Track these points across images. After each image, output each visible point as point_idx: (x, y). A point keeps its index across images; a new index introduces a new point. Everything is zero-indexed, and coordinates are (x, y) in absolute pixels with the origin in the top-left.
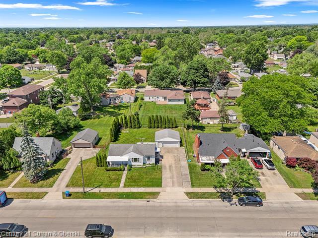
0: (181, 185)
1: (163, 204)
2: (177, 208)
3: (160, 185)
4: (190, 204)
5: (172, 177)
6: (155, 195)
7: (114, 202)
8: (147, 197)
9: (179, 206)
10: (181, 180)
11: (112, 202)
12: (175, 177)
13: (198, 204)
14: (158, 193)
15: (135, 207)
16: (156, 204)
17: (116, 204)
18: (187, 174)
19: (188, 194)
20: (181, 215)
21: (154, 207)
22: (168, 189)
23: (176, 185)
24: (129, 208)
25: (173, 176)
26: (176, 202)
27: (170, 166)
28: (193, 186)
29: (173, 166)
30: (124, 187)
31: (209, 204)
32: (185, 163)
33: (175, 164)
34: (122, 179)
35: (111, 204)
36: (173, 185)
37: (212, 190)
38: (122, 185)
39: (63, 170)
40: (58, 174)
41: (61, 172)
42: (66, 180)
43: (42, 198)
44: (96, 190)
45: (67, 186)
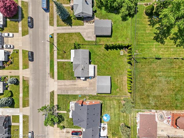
0: (59, 89)
1: (47, 80)
2: (44, 87)
3: (58, 79)
4: (47, 92)
5: (65, 85)
6: (53, 76)
8: (51, 73)
9: (46, 87)
10: (63, 90)
12: (66, 87)
13: (47, 96)
14: (54, 78)
15: (45, 68)
16: (47, 78)
18: (67, 93)
19: (53, 92)
20: (40, 88)
21: (45, 76)
22: (56, 83)
23: (59, 87)
24: (44, 66)
25: (67, 86)
26: (48, 86)
27: (75, 85)
28: (58, 95)
29: (76, 86)
30: (58, 62)
31: (47, 100)
32: (78, 93)
33: (78, 87)
34: (63, 60)
35: (47, 57)
36: (58, 85)
37: (56, 103)
38: (59, 60)
39: (71, 26)
40: (67, 25)
41: (69, 26)
42: (62, 31)
43: (50, 25)
44: (55, 49)
45: (58, 34)
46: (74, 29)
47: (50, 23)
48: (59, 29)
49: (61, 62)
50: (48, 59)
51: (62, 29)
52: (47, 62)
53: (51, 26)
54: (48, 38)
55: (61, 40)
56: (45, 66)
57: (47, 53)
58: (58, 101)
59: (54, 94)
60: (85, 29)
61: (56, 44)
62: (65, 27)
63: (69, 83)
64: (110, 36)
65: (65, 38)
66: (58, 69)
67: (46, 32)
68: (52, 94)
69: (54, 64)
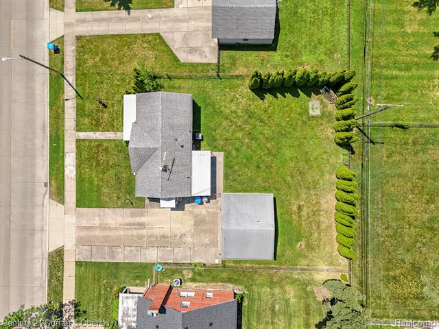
0: (80, 242)
1: (38, 210)
2: (28, 233)
3: (80, 203)
4: (38, 253)
5: (104, 227)
6: (58, 194)
8: (53, 183)
9: (33, 235)
10: (98, 244)
12: (107, 233)
13: (38, 266)
14: (62, 201)
15: (33, 165)
16: (39, 199)
17: (39, 133)
18: (113, 257)
19: (59, 253)
20: (14, 236)
21: (33, 194)
22: (71, 219)
23: (83, 234)
24: (30, 155)
25: (110, 229)
26: (42, 230)
27: (142, 226)
28: (79, 264)
29: (144, 232)
30: (78, 141)
31: (37, 283)
32: (152, 255)
33: (151, 236)
34: (98, 133)
35: (39, 123)
36: (80, 228)
37: (69, 294)
38: (82, 135)
39: (128, 9)
40: (113, 5)
41: (119, 9)
43: (51, 7)
44: (69, 92)
45: (79, 38)
46: (137, 19)
47: (50, 1)
48: (84, 21)
49: (90, 141)
50: (44, 129)
51: (96, 20)
52: (38, 142)
53: (54, 12)
54: (43, 55)
55: (90, 63)
56: (33, 157)
57: (38, 109)
58: (79, 287)
59: (62, 260)
60: (177, 20)
61: (71, 77)
62: (104, 14)
63: (120, 220)
64: (271, 46)
65: (104, 53)
66: (79, 167)
67: (38, 34)
68: (57, 259)
69: (66, 151)
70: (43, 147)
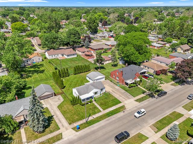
0: (129, 98)
1: (132, 110)
4: (143, 105)
5: (121, 96)
7: (108, 120)
8: (121, 110)
10: (126, 96)
11: (107, 120)
13: (145, 103)
15: (121, 117)
16: (129, 111)
17: (110, 120)
18: (125, 92)
22: (126, 102)
23: (126, 99)
24: (120, 119)
27: (113, 91)
31: (149, 102)
32: (117, 87)
33: (113, 89)
34: (98, 107)
35: (108, 122)
38: (101, 110)
39: (52, 116)
40: (53, 120)
41: (53, 118)
42: (64, 121)
43: (62, 138)
44: (91, 118)
45: (70, 124)
47: (59, 140)
48: (63, 125)
51: (60, 122)
52: (114, 119)
55: (77, 117)
56: (119, 118)
57: (103, 124)
61: (84, 121)
62: (57, 121)
65: (71, 115)
66: (111, 107)
67: (75, 138)
69: (109, 111)
70: (114, 118)
